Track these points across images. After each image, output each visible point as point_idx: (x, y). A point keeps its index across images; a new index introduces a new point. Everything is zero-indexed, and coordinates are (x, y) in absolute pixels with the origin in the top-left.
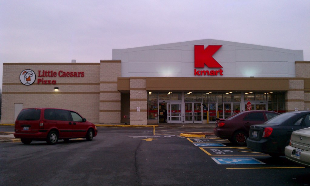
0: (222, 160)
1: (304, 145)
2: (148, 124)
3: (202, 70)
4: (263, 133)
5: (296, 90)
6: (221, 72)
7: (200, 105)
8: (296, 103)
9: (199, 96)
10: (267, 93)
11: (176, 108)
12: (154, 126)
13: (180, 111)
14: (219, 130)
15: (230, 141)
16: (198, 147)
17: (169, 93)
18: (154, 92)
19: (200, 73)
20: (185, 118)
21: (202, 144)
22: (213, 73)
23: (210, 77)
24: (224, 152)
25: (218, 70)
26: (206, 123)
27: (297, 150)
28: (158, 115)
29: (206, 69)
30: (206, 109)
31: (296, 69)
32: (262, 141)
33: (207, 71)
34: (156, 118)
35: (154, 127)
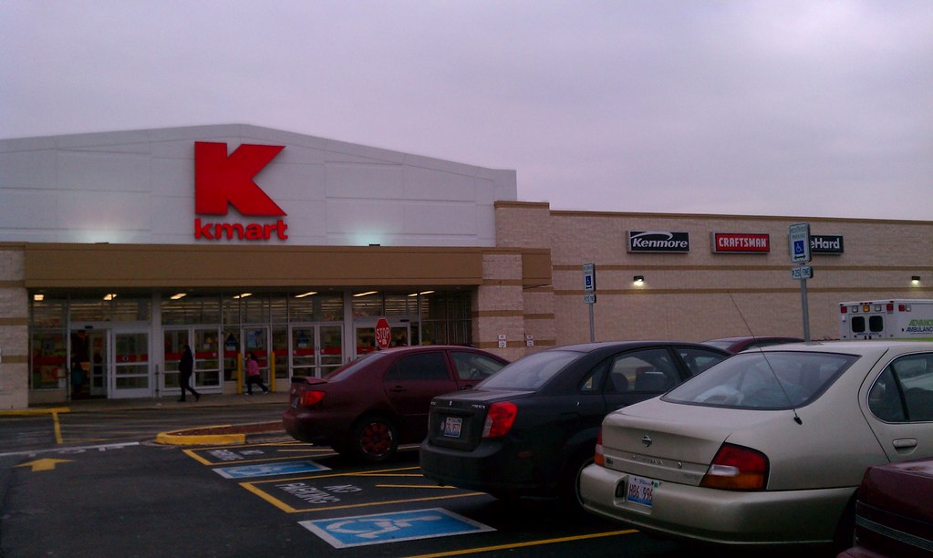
0: (341, 527)
1: (659, 464)
2: (31, 405)
3: (222, 221)
4: (483, 424)
5: (500, 283)
6: (281, 229)
7: (213, 335)
8: (502, 320)
9: (211, 306)
10: (419, 294)
11: (132, 348)
12: (54, 411)
13: (145, 358)
14: (304, 415)
15: (336, 451)
16: (235, 482)
17: (109, 297)
18: (53, 295)
19: (212, 232)
20: (162, 379)
21: (243, 468)
22: (254, 233)
23: (245, 243)
24: (331, 493)
25: (271, 222)
26: (235, 392)
27: (632, 480)
28: (67, 373)
29: (232, 219)
30: (234, 348)
31: (497, 223)
32: (481, 452)
33: (238, 227)
34: (62, 384)
35: (55, 415)
